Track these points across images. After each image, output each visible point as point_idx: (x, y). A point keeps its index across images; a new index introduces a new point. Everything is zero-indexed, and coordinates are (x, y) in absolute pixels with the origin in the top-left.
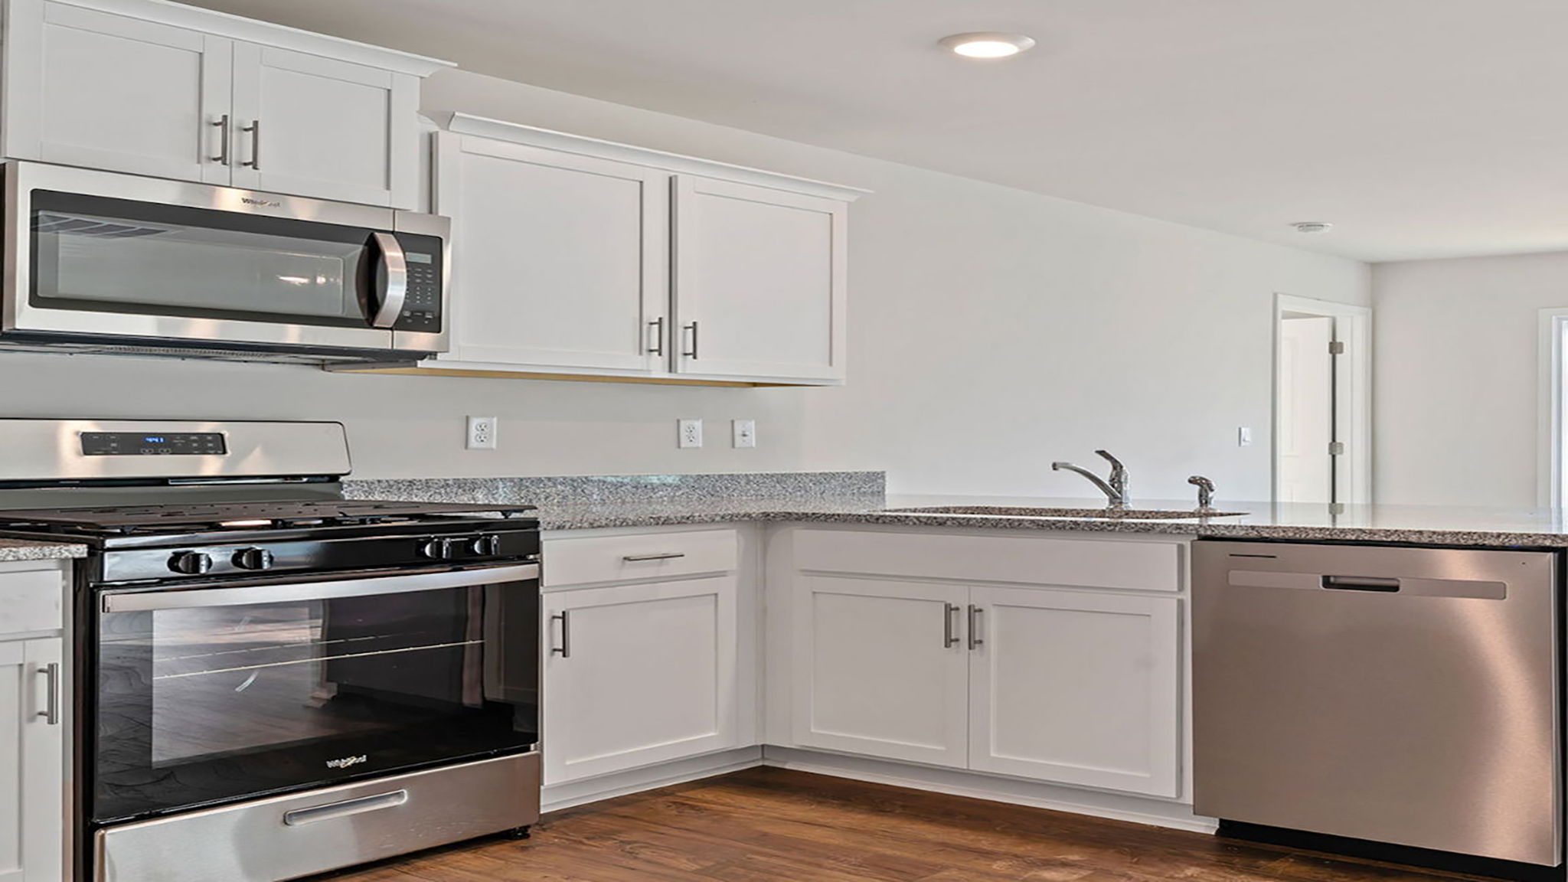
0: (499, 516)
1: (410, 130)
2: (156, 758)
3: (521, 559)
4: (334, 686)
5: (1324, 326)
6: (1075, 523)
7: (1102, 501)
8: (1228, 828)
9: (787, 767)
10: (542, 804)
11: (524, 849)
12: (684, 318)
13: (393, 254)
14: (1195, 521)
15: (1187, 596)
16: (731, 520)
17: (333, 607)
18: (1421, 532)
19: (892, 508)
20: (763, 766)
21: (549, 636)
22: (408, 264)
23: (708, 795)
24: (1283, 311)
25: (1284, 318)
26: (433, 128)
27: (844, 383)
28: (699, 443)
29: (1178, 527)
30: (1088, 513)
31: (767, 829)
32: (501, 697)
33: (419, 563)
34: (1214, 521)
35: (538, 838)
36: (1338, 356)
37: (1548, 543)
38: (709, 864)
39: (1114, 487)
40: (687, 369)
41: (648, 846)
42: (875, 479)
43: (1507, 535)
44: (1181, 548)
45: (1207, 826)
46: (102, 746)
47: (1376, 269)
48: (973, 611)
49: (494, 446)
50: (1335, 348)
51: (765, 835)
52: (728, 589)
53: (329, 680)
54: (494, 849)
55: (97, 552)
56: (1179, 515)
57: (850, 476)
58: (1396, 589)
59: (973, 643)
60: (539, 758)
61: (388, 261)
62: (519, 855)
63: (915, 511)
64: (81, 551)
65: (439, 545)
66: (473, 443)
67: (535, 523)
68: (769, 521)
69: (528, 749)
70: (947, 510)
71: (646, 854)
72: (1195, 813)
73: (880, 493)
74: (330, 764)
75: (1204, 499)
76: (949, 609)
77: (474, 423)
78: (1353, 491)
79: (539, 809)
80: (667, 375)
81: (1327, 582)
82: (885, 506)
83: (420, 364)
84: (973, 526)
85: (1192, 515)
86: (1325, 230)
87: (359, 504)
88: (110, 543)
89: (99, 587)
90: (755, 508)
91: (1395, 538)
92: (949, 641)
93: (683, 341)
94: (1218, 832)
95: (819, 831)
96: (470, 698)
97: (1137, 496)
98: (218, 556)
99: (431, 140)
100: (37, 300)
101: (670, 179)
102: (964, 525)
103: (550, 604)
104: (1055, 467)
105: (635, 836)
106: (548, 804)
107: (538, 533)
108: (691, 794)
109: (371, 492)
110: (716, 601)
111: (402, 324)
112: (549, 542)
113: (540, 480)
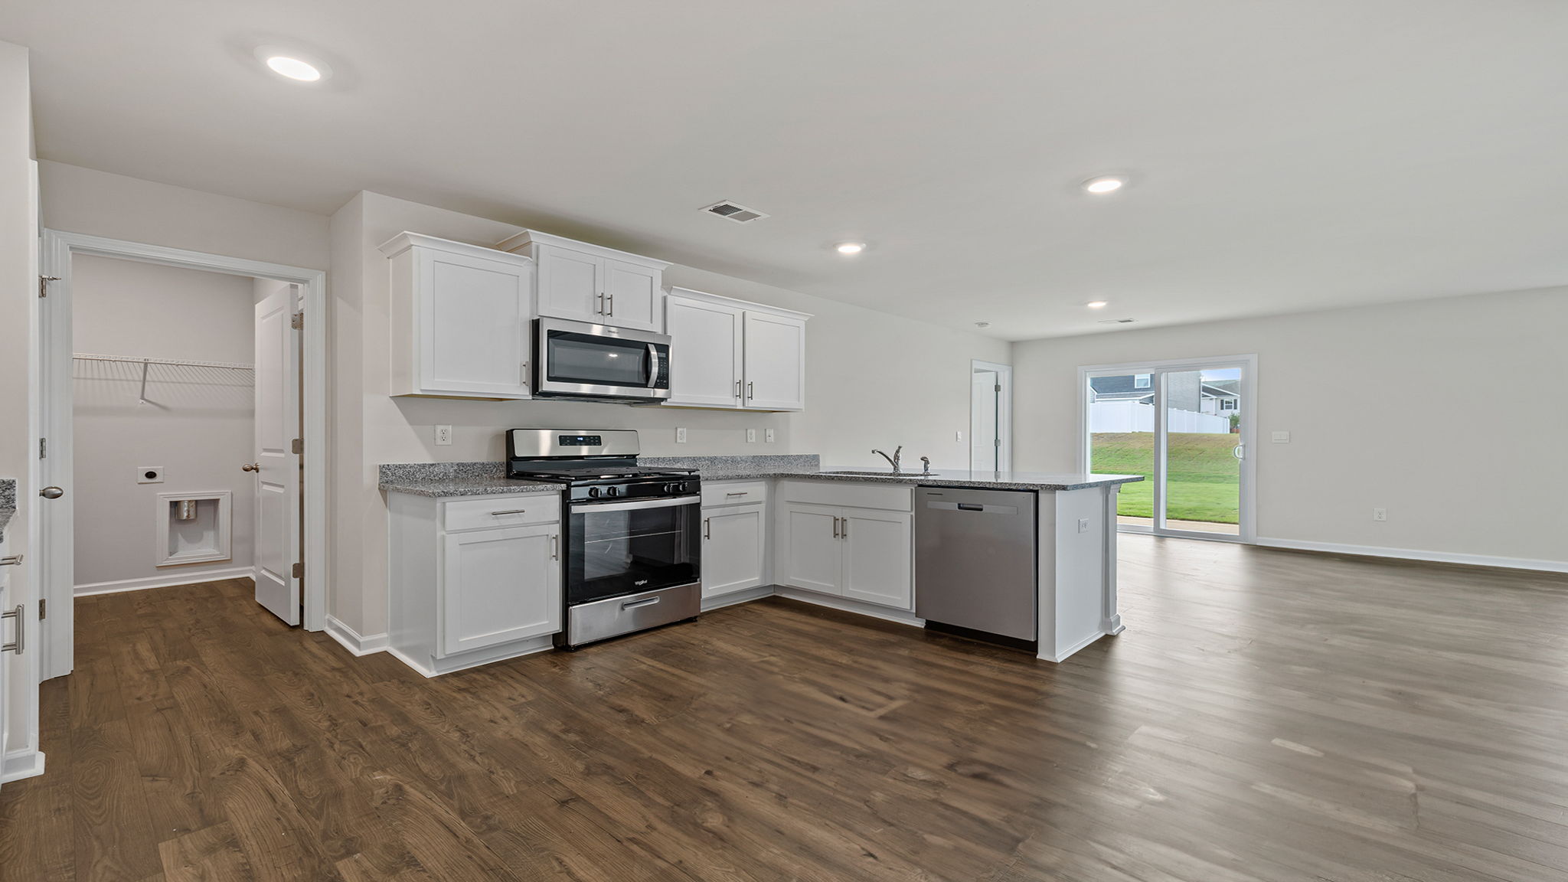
0: (687, 473)
1: (659, 293)
2: (587, 577)
3: (694, 493)
4: (631, 556)
5: (993, 375)
6: (877, 478)
7: (890, 468)
8: (929, 623)
9: (783, 596)
10: (701, 608)
11: (696, 626)
12: (748, 382)
13: (654, 353)
14: (923, 478)
15: (913, 513)
16: (764, 477)
17: (633, 514)
18: (990, 483)
19: (824, 471)
20: (774, 596)
21: (704, 532)
22: (659, 358)
23: (755, 607)
24: (975, 369)
25: (975, 372)
26: (666, 294)
27: (804, 410)
28: (754, 440)
29: (911, 480)
30: (886, 474)
31: (775, 621)
32: (688, 561)
33: (662, 495)
34: (930, 478)
35: (701, 622)
36: (999, 393)
37: (1031, 488)
38: (754, 633)
39: (895, 462)
40: (751, 404)
41: (734, 626)
42: (815, 459)
43: (1018, 484)
44: (912, 490)
45: (920, 624)
46: (570, 570)
47: (1014, 345)
48: (844, 520)
49: (685, 441)
50: (997, 388)
51: (773, 623)
52: (762, 509)
53: (630, 553)
54: (686, 626)
55: (569, 487)
56: (917, 475)
57: (807, 456)
58: (981, 510)
59: (844, 536)
60: (700, 585)
61: (652, 356)
62: (694, 628)
63: (826, 473)
64: (564, 486)
65: (669, 486)
66: (679, 440)
67: (698, 477)
68: (777, 478)
69: (696, 581)
70: (838, 473)
71: (734, 629)
72: (916, 616)
73: (817, 465)
74: (636, 583)
75: (926, 469)
76: (836, 520)
77: (679, 430)
78: (1004, 467)
79: (700, 610)
80: (742, 408)
81: (960, 508)
82: (819, 469)
83: (662, 403)
84: (842, 480)
85: (921, 475)
86: (988, 327)
87: (645, 468)
88: (573, 483)
89: (569, 503)
90: (772, 472)
91: (981, 486)
92: (836, 535)
93: (748, 394)
94: (925, 627)
95: (791, 622)
96: (675, 563)
97: (905, 467)
98: (604, 490)
99: (665, 299)
100: (550, 379)
101: (743, 313)
102: (840, 479)
103: (704, 515)
104: (873, 452)
105: (732, 622)
106: (704, 608)
107: (699, 482)
108: (749, 606)
109: (645, 463)
110: (758, 516)
111: (657, 386)
112: (705, 487)
113: (700, 458)
